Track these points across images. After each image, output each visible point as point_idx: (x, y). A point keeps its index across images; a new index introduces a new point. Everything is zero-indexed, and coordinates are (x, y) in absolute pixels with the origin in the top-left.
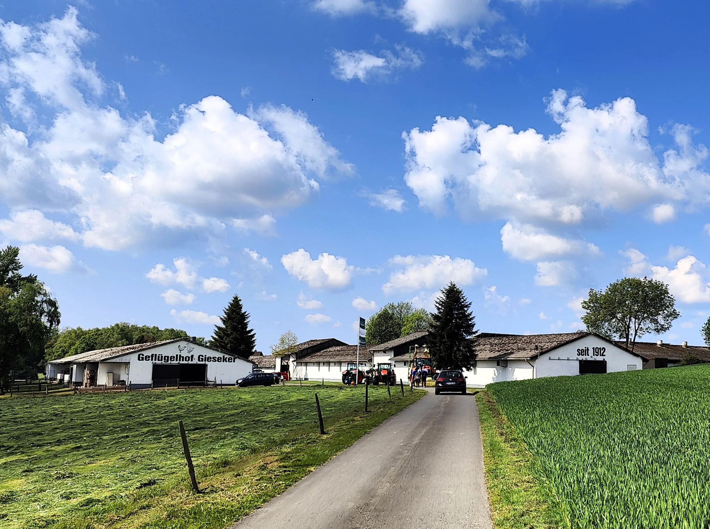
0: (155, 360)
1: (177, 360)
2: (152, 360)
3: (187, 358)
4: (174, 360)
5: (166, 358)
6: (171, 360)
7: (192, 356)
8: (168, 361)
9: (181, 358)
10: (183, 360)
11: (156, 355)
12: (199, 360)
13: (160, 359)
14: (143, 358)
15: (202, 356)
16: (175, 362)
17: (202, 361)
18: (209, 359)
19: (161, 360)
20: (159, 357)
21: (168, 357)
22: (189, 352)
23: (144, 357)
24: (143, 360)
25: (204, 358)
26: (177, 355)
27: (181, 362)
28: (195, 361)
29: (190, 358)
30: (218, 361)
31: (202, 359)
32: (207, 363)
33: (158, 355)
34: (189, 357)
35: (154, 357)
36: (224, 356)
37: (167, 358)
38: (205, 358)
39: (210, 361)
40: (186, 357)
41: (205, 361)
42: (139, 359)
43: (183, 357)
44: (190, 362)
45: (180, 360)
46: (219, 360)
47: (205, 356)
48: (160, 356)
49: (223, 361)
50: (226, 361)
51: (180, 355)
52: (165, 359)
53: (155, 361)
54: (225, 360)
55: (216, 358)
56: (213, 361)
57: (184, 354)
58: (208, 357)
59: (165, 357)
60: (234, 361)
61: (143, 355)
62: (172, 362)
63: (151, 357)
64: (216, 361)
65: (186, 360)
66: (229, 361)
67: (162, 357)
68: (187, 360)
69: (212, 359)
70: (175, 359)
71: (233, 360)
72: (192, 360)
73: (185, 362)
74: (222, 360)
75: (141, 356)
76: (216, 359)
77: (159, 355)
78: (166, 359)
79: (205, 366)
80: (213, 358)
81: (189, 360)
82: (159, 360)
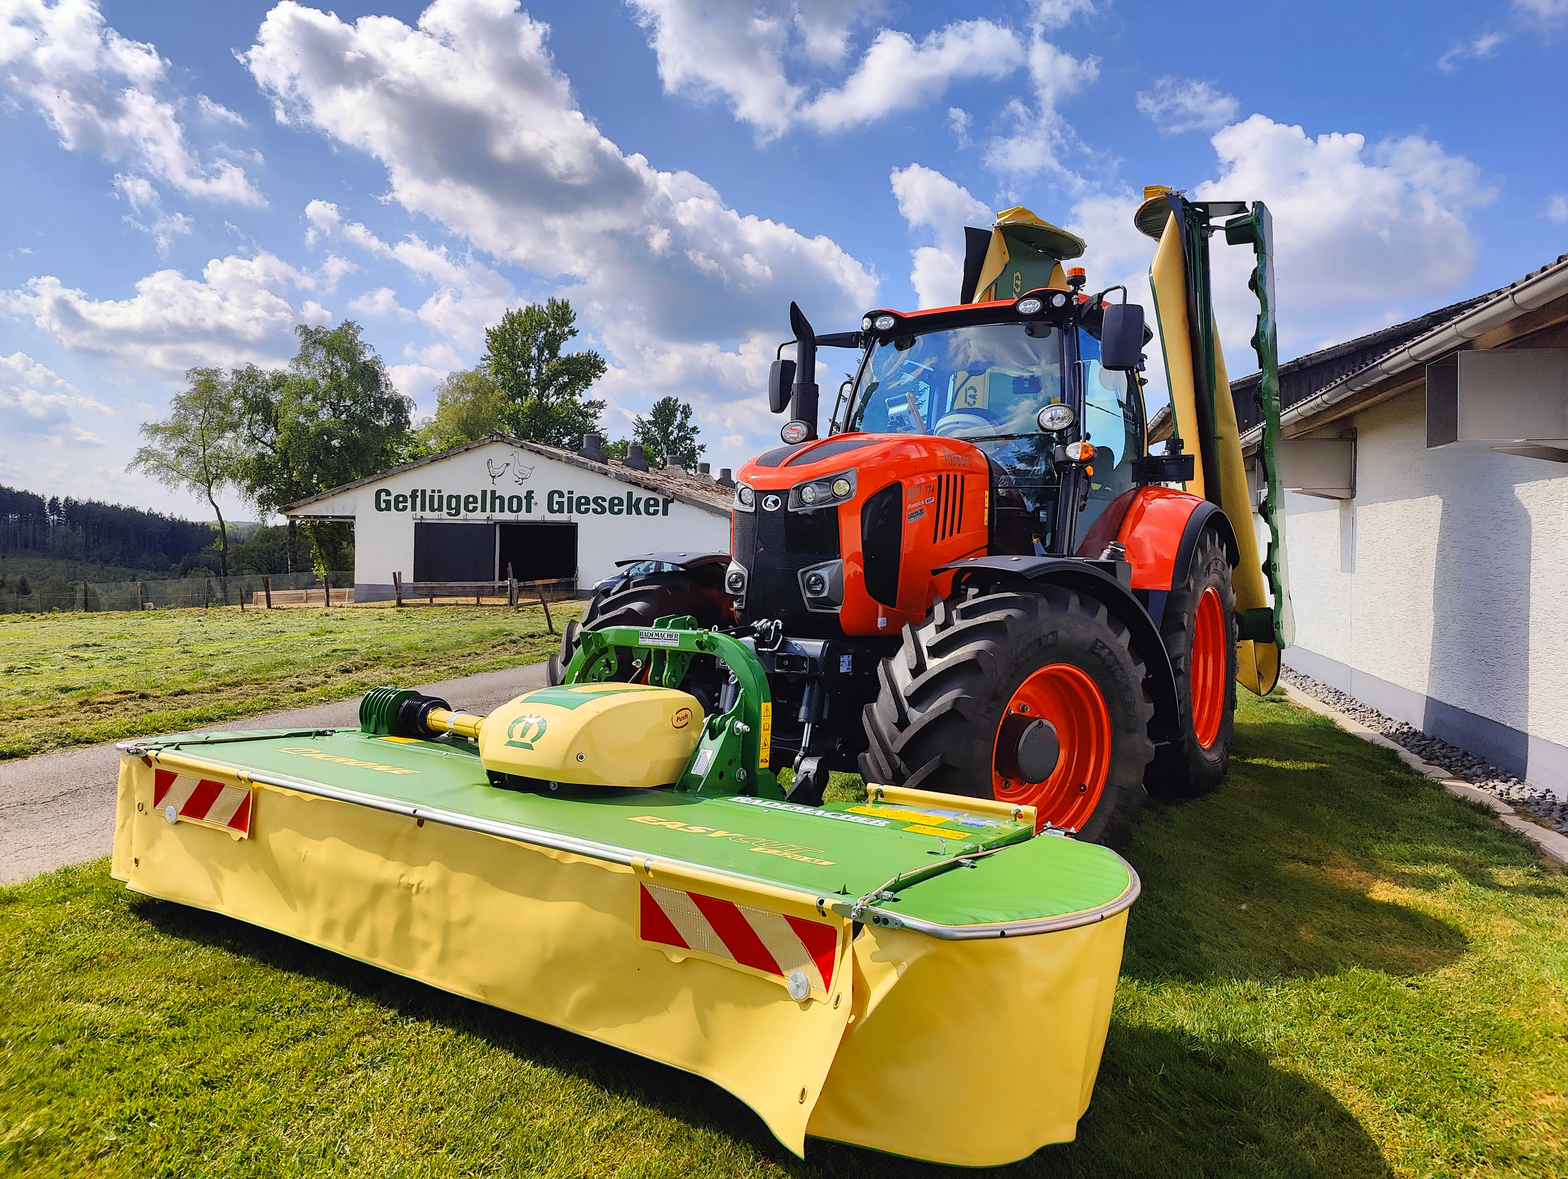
0: (423, 509)
1: (484, 510)
2: (414, 509)
3: (515, 500)
4: (475, 509)
5: (454, 500)
6: (467, 509)
7: (529, 495)
8: (458, 513)
9: (497, 501)
10: (502, 510)
11: (424, 492)
12: (551, 510)
13: (436, 506)
14: (388, 502)
15: (561, 495)
16: (478, 517)
17: (561, 510)
18: (581, 504)
19: (440, 509)
20: (432, 498)
21: (458, 498)
22: (520, 481)
23: (392, 498)
24: (388, 508)
25: (565, 500)
26: (484, 493)
27: (498, 516)
28: (540, 513)
29: (524, 501)
30: (612, 512)
31: (560, 504)
32: (575, 517)
33: (428, 493)
34: (519, 499)
35: (419, 500)
36: (630, 495)
37: (455, 503)
38: (570, 499)
39: (587, 511)
40: (511, 499)
41: (570, 511)
42: (378, 507)
43: (502, 498)
44: (523, 516)
45: (493, 510)
46: (614, 506)
47: (571, 492)
48: (436, 495)
49: (629, 512)
50: (639, 513)
51: (493, 492)
52: (449, 507)
53: (422, 514)
54: (633, 506)
55: (604, 500)
56: (595, 511)
57: (506, 488)
58: (579, 499)
59: (450, 497)
60: (665, 513)
61: (388, 493)
62: (471, 515)
63: (409, 500)
64: (603, 511)
65: (511, 510)
66: (647, 512)
67: (441, 498)
68: (515, 508)
69: (592, 506)
70: (479, 505)
71: (660, 508)
72: (529, 510)
73: (508, 516)
74: (625, 507)
75: (383, 496)
76: (606, 504)
77: (433, 491)
78: (453, 505)
79: (571, 530)
80: (595, 500)
81: (519, 509)
82: (432, 509)
